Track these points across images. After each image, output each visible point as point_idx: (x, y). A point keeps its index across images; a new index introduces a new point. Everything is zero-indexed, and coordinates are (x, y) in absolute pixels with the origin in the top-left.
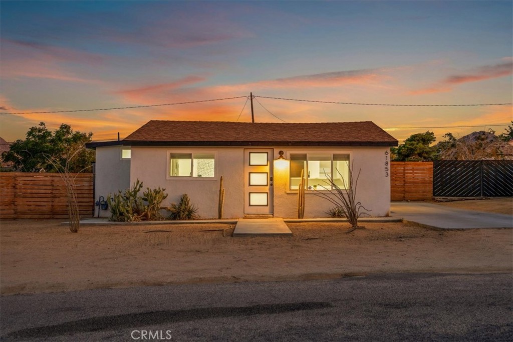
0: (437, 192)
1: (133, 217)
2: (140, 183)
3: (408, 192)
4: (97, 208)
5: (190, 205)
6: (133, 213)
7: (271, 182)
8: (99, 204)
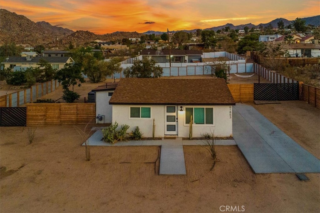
0: (256, 98)
1: (114, 141)
2: (117, 123)
3: (242, 99)
4: (97, 120)
5: (140, 131)
6: (114, 139)
7: (177, 120)
8: (98, 118)
